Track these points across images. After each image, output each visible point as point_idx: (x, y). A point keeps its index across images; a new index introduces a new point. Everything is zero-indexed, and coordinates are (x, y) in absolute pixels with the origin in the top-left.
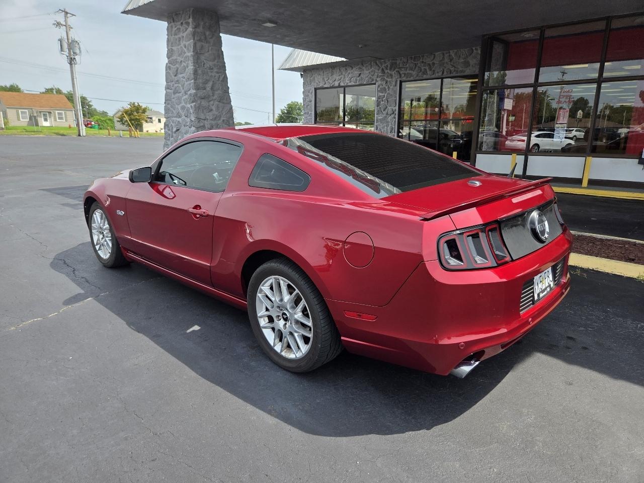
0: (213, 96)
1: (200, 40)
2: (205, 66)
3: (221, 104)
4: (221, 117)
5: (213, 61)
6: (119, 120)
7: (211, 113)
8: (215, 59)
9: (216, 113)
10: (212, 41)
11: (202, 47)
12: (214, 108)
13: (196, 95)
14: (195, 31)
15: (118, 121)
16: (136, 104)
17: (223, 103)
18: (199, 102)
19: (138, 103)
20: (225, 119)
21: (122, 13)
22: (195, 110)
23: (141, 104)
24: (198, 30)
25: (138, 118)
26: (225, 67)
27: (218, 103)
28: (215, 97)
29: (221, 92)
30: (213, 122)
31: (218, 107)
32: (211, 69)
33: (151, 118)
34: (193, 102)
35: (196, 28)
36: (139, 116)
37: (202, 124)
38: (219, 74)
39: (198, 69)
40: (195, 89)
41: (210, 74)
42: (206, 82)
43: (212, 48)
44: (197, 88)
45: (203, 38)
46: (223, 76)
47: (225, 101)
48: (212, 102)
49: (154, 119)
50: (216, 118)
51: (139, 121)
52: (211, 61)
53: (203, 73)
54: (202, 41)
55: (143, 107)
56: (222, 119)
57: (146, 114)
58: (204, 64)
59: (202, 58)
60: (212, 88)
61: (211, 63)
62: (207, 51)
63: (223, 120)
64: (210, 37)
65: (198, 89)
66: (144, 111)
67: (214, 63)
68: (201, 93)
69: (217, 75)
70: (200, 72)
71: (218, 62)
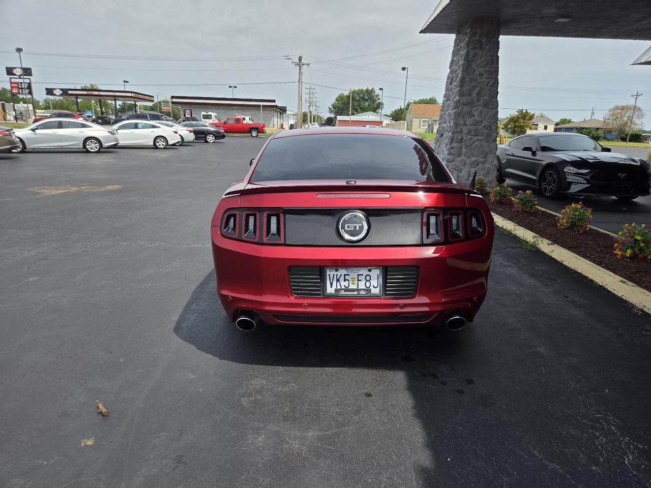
0: (478, 101)
1: (474, 48)
2: (475, 73)
3: (486, 110)
4: (482, 122)
5: (484, 68)
6: (504, 127)
7: (471, 119)
8: (486, 66)
9: (478, 118)
10: (487, 47)
11: (475, 55)
12: (476, 114)
13: (458, 101)
14: (470, 40)
15: (502, 128)
16: (524, 111)
17: (488, 108)
18: (461, 108)
19: (526, 110)
20: (486, 124)
21: (420, 32)
22: (455, 116)
23: (529, 111)
24: (474, 39)
25: (523, 125)
26: (498, 72)
27: (482, 108)
28: (481, 102)
29: (487, 98)
30: (472, 127)
31: (481, 113)
32: (481, 75)
33: (537, 125)
34: (455, 109)
35: (471, 37)
36: (524, 123)
37: (459, 130)
38: (489, 80)
39: (466, 76)
40: (459, 96)
41: (479, 80)
42: (474, 88)
43: (485, 55)
44: (461, 94)
45: (477, 45)
46: (494, 81)
47: (490, 106)
48: (476, 107)
49: (539, 125)
50: (476, 124)
51: (523, 128)
52: (482, 67)
53: (471, 80)
54: (476, 49)
55: (531, 113)
56: (484, 124)
57: (533, 120)
58: (474, 72)
59: (474, 65)
60: (478, 94)
61: (482, 70)
62: (479, 58)
63: (484, 126)
64: (486, 43)
65: (462, 96)
66: (532, 117)
67: (485, 69)
68: (464, 99)
69: (487, 81)
70: (467, 79)
71: (490, 68)
